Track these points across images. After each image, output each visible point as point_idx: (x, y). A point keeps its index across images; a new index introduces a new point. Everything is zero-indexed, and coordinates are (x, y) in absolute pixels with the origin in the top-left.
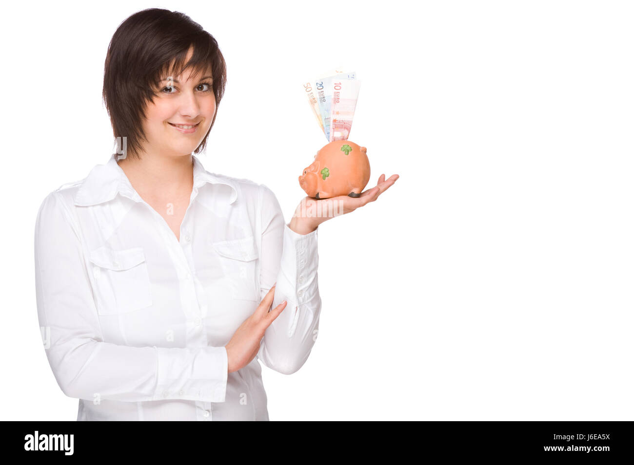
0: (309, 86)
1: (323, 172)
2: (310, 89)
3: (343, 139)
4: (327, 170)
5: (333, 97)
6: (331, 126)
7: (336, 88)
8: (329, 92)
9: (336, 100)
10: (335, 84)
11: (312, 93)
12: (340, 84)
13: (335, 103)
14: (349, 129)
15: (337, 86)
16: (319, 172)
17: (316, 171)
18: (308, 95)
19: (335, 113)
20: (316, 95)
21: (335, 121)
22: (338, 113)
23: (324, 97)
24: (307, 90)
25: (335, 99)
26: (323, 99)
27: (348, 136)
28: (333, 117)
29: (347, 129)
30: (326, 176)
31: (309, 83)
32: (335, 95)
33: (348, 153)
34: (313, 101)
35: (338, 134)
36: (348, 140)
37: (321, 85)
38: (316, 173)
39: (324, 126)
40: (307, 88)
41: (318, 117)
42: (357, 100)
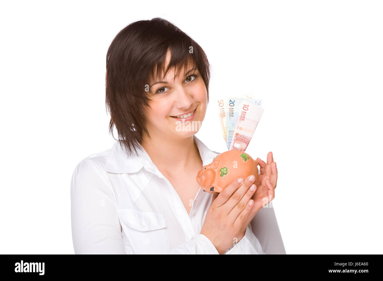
0: (222, 102)
1: (222, 170)
2: (223, 105)
3: (241, 150)
4: (226, 169)
5: (240, 115)
6: (234, 138)
7: (244, 108)
8: (238, 109)
9: (243, 118)
10: (244, 105)
11: (223, 108)
12: (248, 106)
13: (240, 120)
14: (248, 144)
15: (246, 107)
16: (219, 169)
17: (216, 168)
18: (220, 109)
19: (239, 128)
20: (227, 110)
21: (237, 134)
22: (241, 129)
23: (233, 113)
24: (220, 105)
25: (241, 117)
26: (232, 114)
27: (246, 148)
28: (236, 131)
29: (246, 143)
30: (224, 174)
31: (223, 100)
32: (241, 114)
33: (246, 160)
34: (223, 115)
35: (238, 145)
36: (245, 152)
37: (233, 103)
38: (216, 170)
39: (228, 136)
40: (220, 103)
41: (224, 128)
42: (258, 122)
